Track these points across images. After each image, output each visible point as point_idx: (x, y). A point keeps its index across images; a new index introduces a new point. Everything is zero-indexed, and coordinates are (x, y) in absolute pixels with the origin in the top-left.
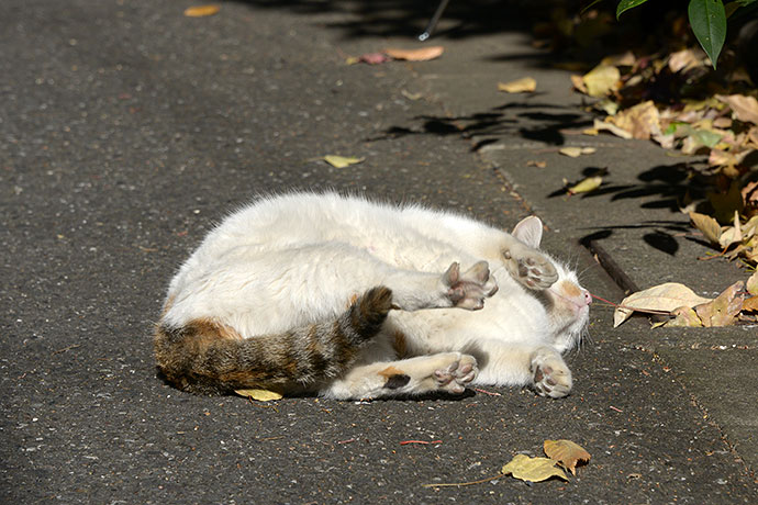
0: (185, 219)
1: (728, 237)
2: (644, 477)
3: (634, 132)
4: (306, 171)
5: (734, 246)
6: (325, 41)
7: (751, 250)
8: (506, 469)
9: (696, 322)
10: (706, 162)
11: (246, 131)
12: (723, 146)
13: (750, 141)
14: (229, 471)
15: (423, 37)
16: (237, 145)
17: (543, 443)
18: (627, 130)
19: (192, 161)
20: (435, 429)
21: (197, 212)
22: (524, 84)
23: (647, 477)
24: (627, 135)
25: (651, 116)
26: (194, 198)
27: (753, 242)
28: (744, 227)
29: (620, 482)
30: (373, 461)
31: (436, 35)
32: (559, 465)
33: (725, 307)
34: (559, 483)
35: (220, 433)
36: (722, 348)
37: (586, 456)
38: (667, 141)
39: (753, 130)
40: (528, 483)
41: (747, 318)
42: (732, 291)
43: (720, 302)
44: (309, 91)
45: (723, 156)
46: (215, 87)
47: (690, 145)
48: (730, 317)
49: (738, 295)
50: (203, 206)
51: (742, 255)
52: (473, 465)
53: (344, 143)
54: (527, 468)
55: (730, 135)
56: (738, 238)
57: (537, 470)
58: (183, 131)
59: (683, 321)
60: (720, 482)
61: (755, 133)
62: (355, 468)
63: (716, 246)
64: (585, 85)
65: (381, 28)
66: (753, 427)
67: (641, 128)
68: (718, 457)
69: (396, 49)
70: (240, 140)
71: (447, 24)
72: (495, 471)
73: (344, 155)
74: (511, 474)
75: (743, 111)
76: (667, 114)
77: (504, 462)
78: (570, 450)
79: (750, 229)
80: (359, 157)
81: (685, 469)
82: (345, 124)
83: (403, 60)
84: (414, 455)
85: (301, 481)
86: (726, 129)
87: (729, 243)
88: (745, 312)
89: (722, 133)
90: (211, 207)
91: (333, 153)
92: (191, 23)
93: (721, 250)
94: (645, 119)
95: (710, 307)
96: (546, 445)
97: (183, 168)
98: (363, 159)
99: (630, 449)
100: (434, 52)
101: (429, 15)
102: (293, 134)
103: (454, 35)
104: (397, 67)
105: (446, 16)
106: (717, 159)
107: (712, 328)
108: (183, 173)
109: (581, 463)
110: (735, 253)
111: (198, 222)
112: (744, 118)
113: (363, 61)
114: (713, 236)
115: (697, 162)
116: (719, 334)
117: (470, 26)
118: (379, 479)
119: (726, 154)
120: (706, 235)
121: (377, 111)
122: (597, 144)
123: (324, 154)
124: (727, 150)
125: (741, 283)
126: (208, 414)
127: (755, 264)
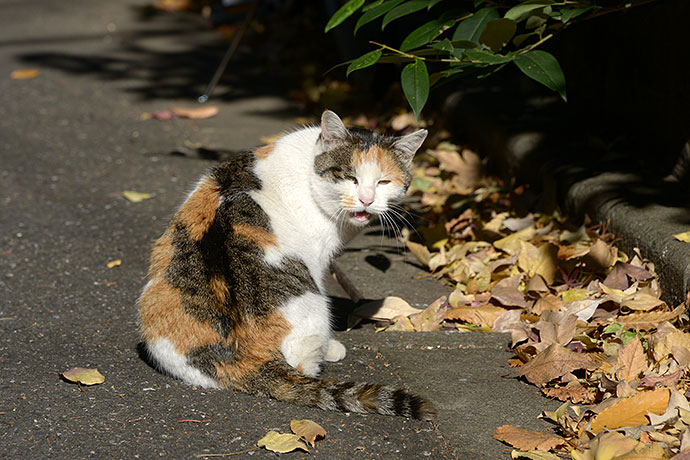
0: (9, 240)
1: (435, 261)
2: (367, 449)
4: (108, 204)
5: (440, 268)
6: (125, 101)
7: (453, 272)
8: (261, 443)
9: (409, 328)
10: (420, 202)
11: (61, 171)
12: (433, 190)
13: (453, 187)
14: (41, 444)
15: (203, 99)
16: (52, 182)
17: (289, 422)
19: (16, 195)
20: (206, 410)
21: (19, 235)
23: (370, 449)
26: (17, 225)
27: (455, 266)
28: (448, 254)
29: (349, 454)
30: (157, 435)
31: (212, 98)
32: (302, 440)
33: (431, 316)
34: (302, 454)
35: (34, 413)
36: (430, 348)
37: (323, 433)
39: (455, 178)
40: (277, 454)
41: (449, 325)
42: (438, 304)
43: (429, 312)
44: (112, 139)
45: (432, 198)
46: (36, 135)
48: (436, 324)
49: (442, 307)
50: (24, 231)
51: (446, 276)
52: (235, 439)
53: (138, 182)
54: (277, 442)
55: (438, 181)
56: (443, 262)
57: (285, 443)
58: (9, 170)
59: (400, 327)
60: (426, 454)
61: (458, 181)
62: (142, 442)
63: (426, 268)
66: (451, 411)
68: (424, 434)
69: (181, 109)
70: (55, 178)
71: (219, 90)
72: (252, 444)
73: (139, 190)
74: (264, 447)
75: (448, 164)
77: (259, 437)
78: (310, 427)
79: (452, 255)
80: (150, 193)
81: (399, 443)
82: (141, 167)
83: (186, 117)
84: (188, 431)
85: (98, 452)
86: (435, 176)
87: (436, 266)
88: (448, 321)
89: (432, 180)
90: (31, 231)
91: (130, 190)
92: (17, 83)
93: (430, 272)
95: (420, 316)
96: (292, 424)
97: (8, 200)
98: (154, 194)
99: (358, 427)
100: (210, 111)
101: (207, 81)
102: (98, 174)
103: (227, 98)
104: (181, 122)
105: (221, 83)
106: (428, 200)
107: (422, 332)
108: (9, 204)
109: (319, 438)
110: (441, 274)
111: (20, 243)
112: (450, 169)
113: (155, 117)
114: (424, 260)
115: (412, 202)
116: (427, 337)
117: (238, 92)
118: (161, 450)
119: (435, 196)
120: (419, 260)
123: (123, 190)
124: (436, 193)
125: (444, 298)
126: (24, 398)
127: (455, 283)
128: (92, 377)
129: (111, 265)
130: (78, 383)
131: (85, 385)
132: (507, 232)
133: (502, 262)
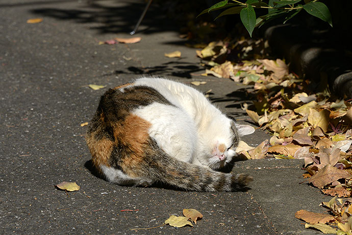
0: (26, 112)
1: (262, 120)
2: (225, 225)
3: (223, 75)
4: (81, 91)
5: (265, 124)
6: (89, 35)
7: (272, 126)
8: (166, 222)
9: (248, 157)
10: (253, 88)
11: (55, 74)
12: (260, 81)
13: (271, 79)
14: (45, 224)
15: (132, 33)
16: (50, 80)
17: (182, 210)
18: (220, 74)
19: (30, 87)
20: (136, 204)
21: (32, 109)
22: (176, 54)
23: (227, 224)
24: (220, 76)
25: (230, 68)
26: (31, 103)
27: (273, 123)
28: (269, 116)
29: (215, 227)
30: (109, 219)
31: (137, 32)
32: (189, 220)
33: (260, 151)
34: (189, 228)
35: (41, 207)
36: (259, 168)
37: (201, 216)
38: (237, 79)
39: (272, 74)
40: (176, 228)
41: (270, 155)
42: (264, 144)
43: (259, 149)
44: (82, 56)
45: (260, 86)
46: (40, 54)
47: (246, 81)
48: (263, 155)
49: (266, 145)
50: (35, 107)
51: (268, 128)
52: (152, 220)
53: (97, 79)
54: (176, 221)
55: (263, 76)
56: (266, 121)
57: (180, 222)
58: (26, 74)
60: (258, 226)
61: (274, 76)
62: (101, 222)
63: (256, 124)
64: (202, 54)
65: (115, 29)
66: (272, 203)
67: (226, 73)
68: (257, 216)
69: (121, 38)
70: (51, 78)
71: (143, 28)
72: (162, 223)
73: (97, 84)
74: (168, 224)
75: (268, 66)
76: (237, 67)
77: (165, 219)
78: (194, 213)
79: (271, 117)
80: (104, 85)
81: (243, 221)
82: (98, 71)
83: (123, 43)
84: (126, 216)
85: (77, 228)
86: (261, 74)
87: (262, 123)
88: (269, 153)
89: (260, 75)
90: (38, 107)
91: (92, 84)
92: (30, 26)
93: (259, 126)
94: (227, 69)
95: (254, 151)
96: (184, 211)
97: (26, 90)
98: (106, 86)
99: (220, 212)
100: (137, 40)
101: (135, 24)
102: (75, 75)
103: (146, 32)
104: (121, 46)
105: (142, 24)
106: (258, 87)
107: (255, 160)
108: (26, 92)
109: (199, 219)
110: (265, 127)
111: (33, 114)
112: (269, 69)
113: (106, 43)
114: (255, 120)
115: (249, 88)
116: (258, 162)
117: (152, 29)
118: (111, 227)
119: (261, 84)
120: (253, 120)
121: (112, 65)
122: (207, 80)
123: (89, 84)
124: (262, 83)
125: (267, 140)
126: (36, 199)
127: (273, 132)
128: (73, 187)
129: (82, 125)
130: (65, 190)
131: (69, 191)
132: (301, 104)
133: (299, 120)
